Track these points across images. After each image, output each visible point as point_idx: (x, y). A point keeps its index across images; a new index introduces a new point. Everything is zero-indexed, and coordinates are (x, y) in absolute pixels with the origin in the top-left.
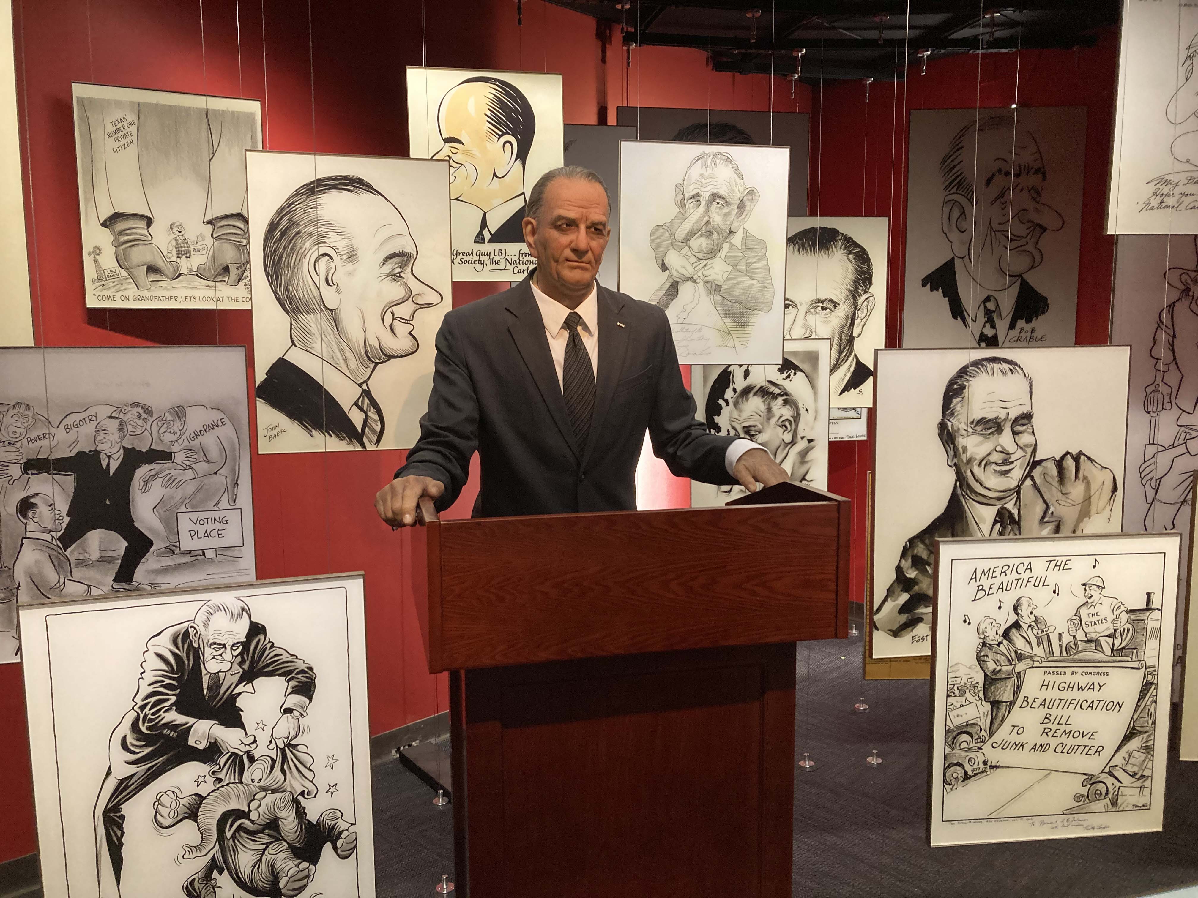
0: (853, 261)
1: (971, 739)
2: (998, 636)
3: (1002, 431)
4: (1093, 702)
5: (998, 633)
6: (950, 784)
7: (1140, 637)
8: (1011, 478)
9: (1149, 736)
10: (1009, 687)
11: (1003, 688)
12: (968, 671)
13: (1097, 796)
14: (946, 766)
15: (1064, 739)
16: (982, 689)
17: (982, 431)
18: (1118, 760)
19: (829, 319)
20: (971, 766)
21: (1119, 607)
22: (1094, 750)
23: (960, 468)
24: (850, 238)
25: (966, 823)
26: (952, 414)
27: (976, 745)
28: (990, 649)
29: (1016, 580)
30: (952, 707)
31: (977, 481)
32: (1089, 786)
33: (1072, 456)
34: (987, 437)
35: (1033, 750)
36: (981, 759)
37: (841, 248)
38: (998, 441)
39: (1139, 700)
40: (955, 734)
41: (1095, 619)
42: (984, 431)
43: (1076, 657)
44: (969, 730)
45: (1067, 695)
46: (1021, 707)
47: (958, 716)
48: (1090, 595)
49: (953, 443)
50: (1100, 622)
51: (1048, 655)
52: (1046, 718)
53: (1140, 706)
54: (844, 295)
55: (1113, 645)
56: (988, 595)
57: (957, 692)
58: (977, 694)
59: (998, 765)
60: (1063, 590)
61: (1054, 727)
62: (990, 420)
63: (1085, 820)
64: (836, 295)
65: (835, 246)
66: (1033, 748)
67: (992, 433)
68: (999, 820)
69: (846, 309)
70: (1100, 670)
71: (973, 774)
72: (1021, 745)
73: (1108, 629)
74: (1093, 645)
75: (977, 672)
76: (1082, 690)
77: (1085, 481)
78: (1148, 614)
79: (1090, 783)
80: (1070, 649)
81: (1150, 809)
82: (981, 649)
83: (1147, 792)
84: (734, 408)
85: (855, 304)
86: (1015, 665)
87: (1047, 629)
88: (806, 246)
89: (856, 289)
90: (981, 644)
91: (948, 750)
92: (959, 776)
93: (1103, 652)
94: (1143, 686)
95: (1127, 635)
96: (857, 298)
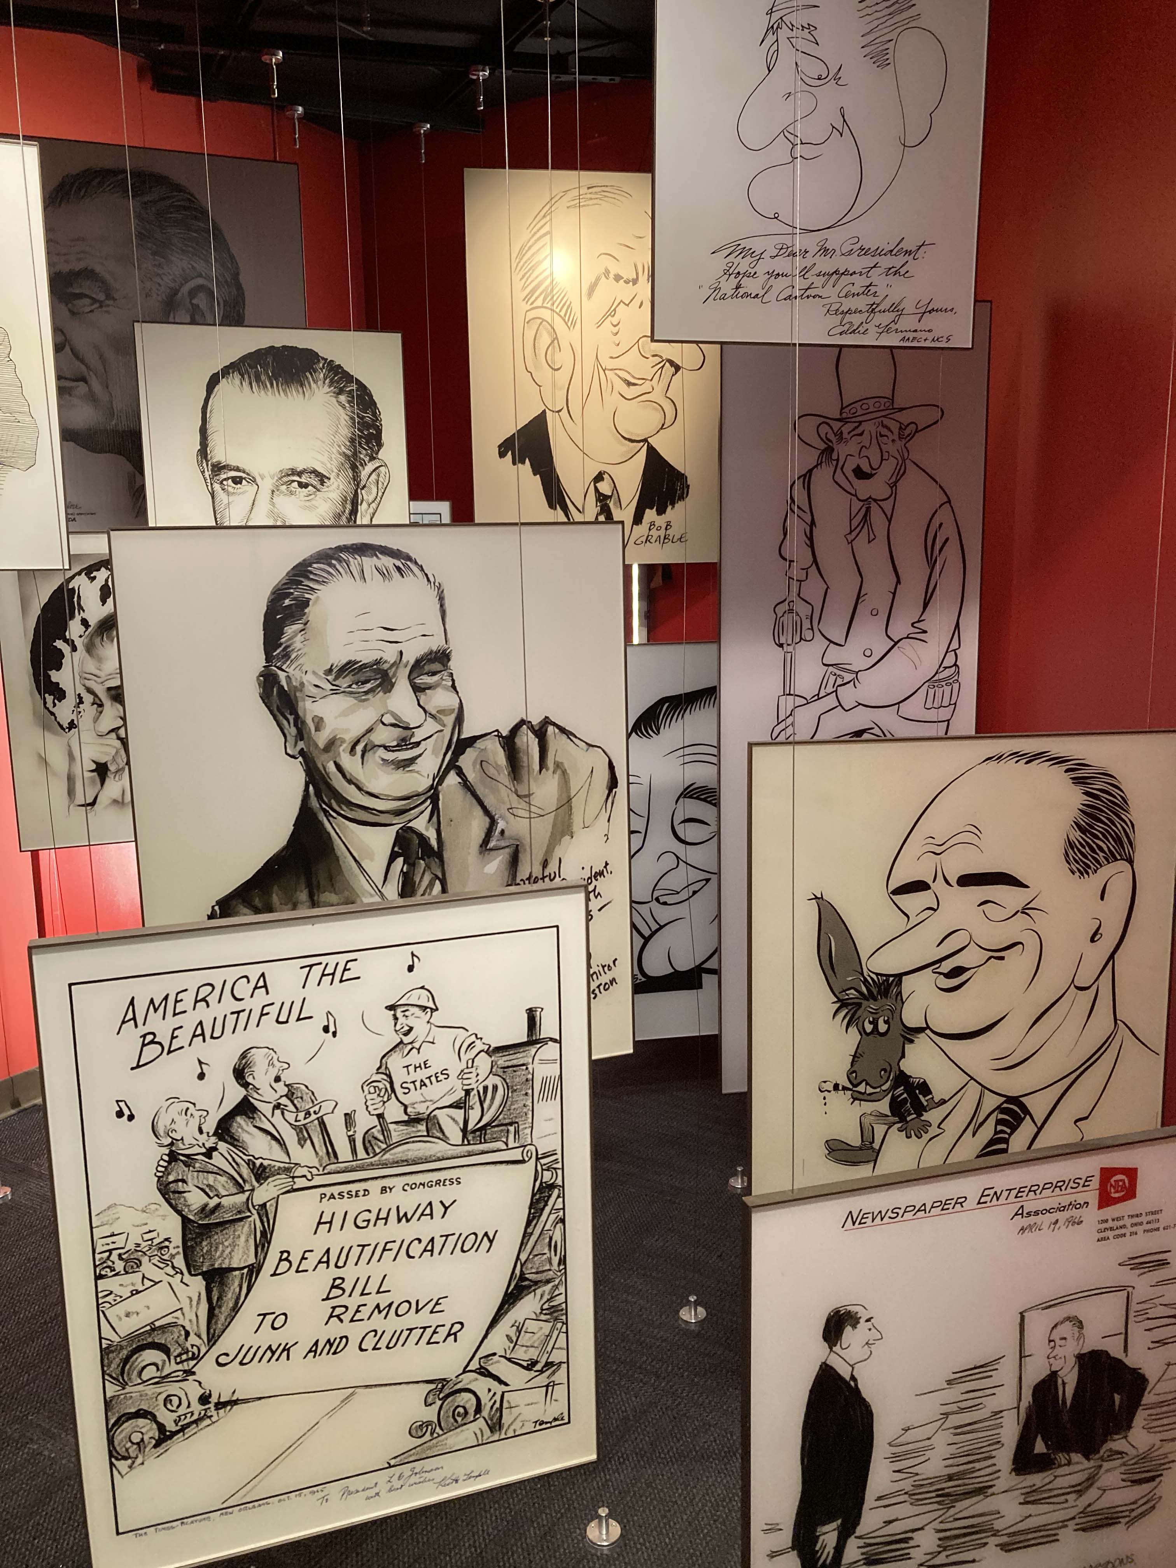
0: (347, 405)
1: (165, 1357)
2: (205, 1135)
3: (393, 685)
4: (432, 1240)
5: (205, 1130)
6: (125, 1458)
7: (520, 1100)
8: (418, 772)
9: (556, 1287)
10: (243, 1239)
11: (230, 1241)
12: (141, 1218)
13: (459, 1419)
14: (112, 1421)
15: (378, 1321)
16: (181, 1250)
17: (350, 686)
18: (497, 1342)
19: (313, 502)
20: (172, 1411)
21: (471, 1045)
22: (443, 1332)
23: (313, 758)
24: (339, 366)
25: (173, 1528)
26: (286, 656)
27: (180, 1367)
28: (187, 1165)
29: (232, 1013)
30: (110, 1298)
31: (350, 782)
32: (439, 1403)
33: (531, 728)
34: (362, 697)
35: (313, 1354)
36: (195, 1393)
37: (324, 383)
38: (387, 707)
39: (529, 1223)
40: (125, 1352)
41: (422, 1074)
42: (354, 686)
43: (387, 1156)
44: (159, 1339)
45: (377, 1234)
46: (274, 1274)
47: (128, 1315)
48: (407, 1028)
49: (294, 711)
50: (433, 1079)
51: (326, 1160)
52: (333, 1287)
53: (532, 1234)
54: (335, 463)
55: (466, 1122)
56: (169, 1052)
57: (119, 1266)
58: (168, 1262)
59: (234, 1398)
60: (347, 1025)
61: (353, 1302)
62: (365, 666)
63: (437, 1469)
64: (322, 463)
65: (313, 380)
66: (310, 1351)
67: (371, 690)
68: (251, 1505)
69: (341, 487)
70: (442, 1175)
71: (178, 1428)
72: (284, 1350)
73: (451, 1091)
74: (422, 1127)
75: (164, 1217)
76: (408, 1221)
77: (559, 772)
78: (533, 1050)
79: (441, 1396)
80: (373, 1142)
81: (569, 1422)
82: (166, 1167)
83: (560, 1392)
84: (87, 655)
85: (356, 478)
86: (253, 1190)
87: (317, 1108)
88: (263, 377)
89: (355, 454)
90: (166, 1158)
91: (112, 1389)
92: (146, 1438)
93: (445, 1139)
94: (533, 1195)
95: (493, 1098)
96: (358, 468)
